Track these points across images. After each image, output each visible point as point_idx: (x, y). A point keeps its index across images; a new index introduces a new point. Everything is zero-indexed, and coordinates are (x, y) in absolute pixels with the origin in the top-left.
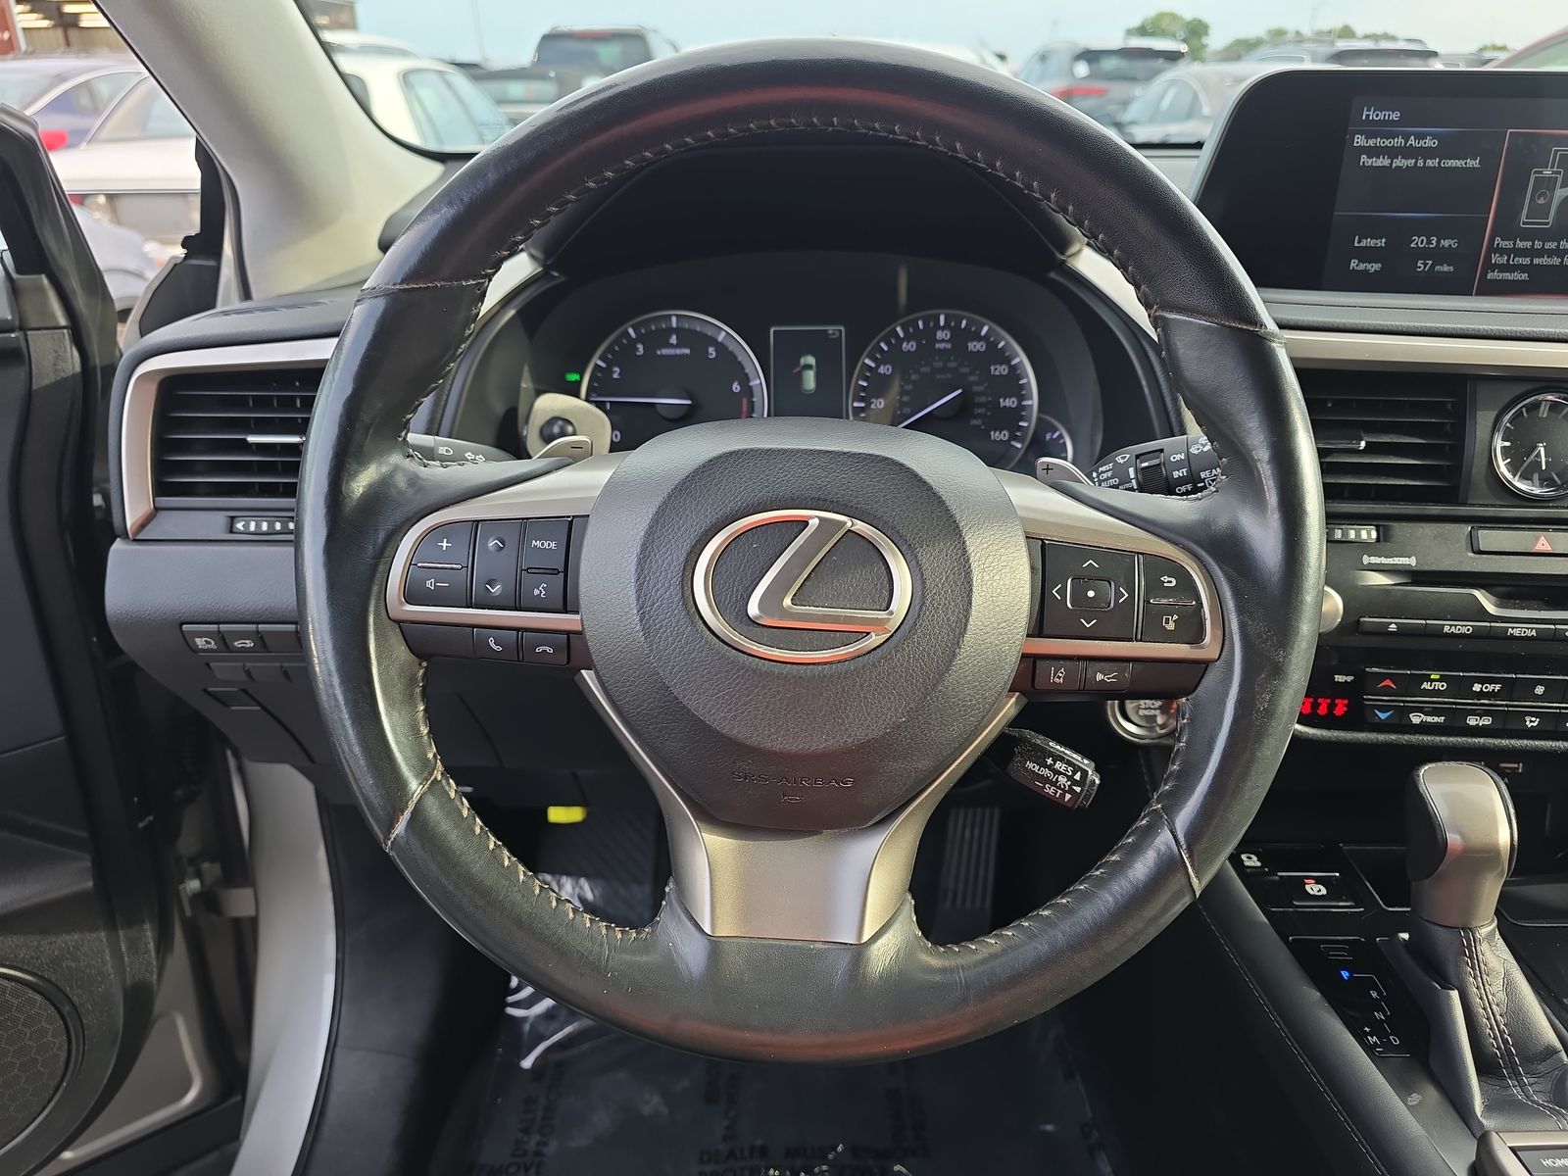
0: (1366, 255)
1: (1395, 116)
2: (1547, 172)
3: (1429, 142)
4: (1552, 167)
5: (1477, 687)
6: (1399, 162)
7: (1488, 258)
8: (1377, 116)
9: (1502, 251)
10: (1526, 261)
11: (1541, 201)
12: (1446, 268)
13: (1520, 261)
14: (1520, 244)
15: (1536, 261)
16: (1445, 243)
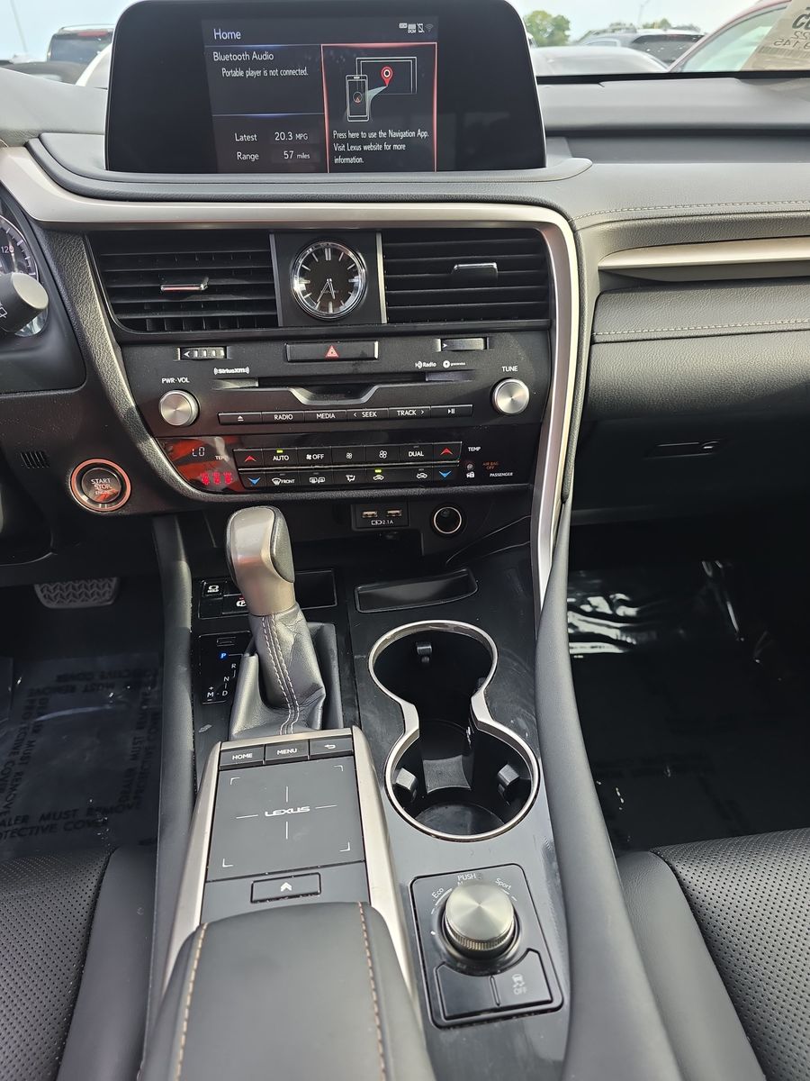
0: (246, 147)
1: (238, 35)
2: (357, 78)
3: (267, 57)
4: (359, 73)
5: (309, 457)
6: (250, 73)
7: (332, 148)
8: (225, 36)
9: (341, 141)
10: (358, 148)
11: (358, 101)
12: (304, 156)
13: (354, 148)
14: (352, 135)
15: (365, 148)
16: (299, 136)
